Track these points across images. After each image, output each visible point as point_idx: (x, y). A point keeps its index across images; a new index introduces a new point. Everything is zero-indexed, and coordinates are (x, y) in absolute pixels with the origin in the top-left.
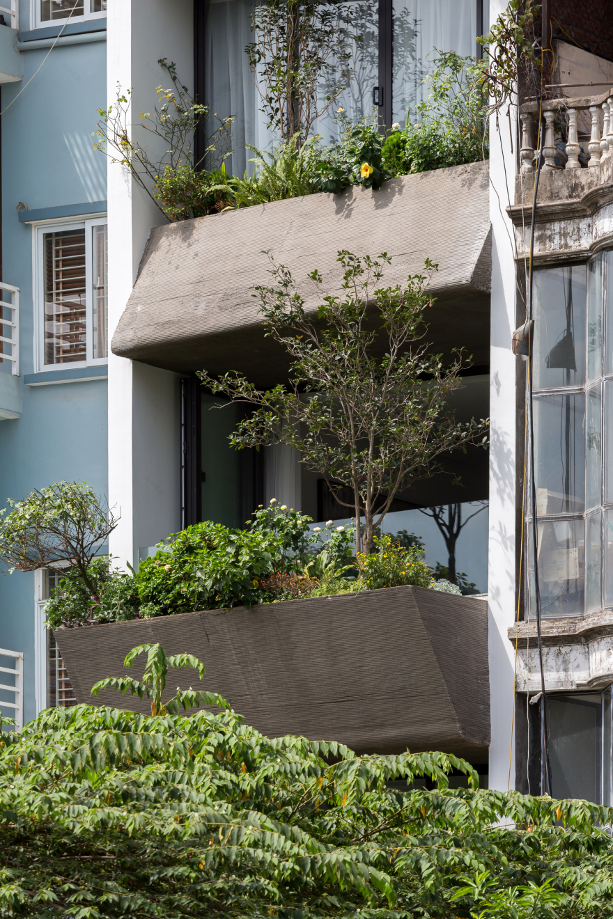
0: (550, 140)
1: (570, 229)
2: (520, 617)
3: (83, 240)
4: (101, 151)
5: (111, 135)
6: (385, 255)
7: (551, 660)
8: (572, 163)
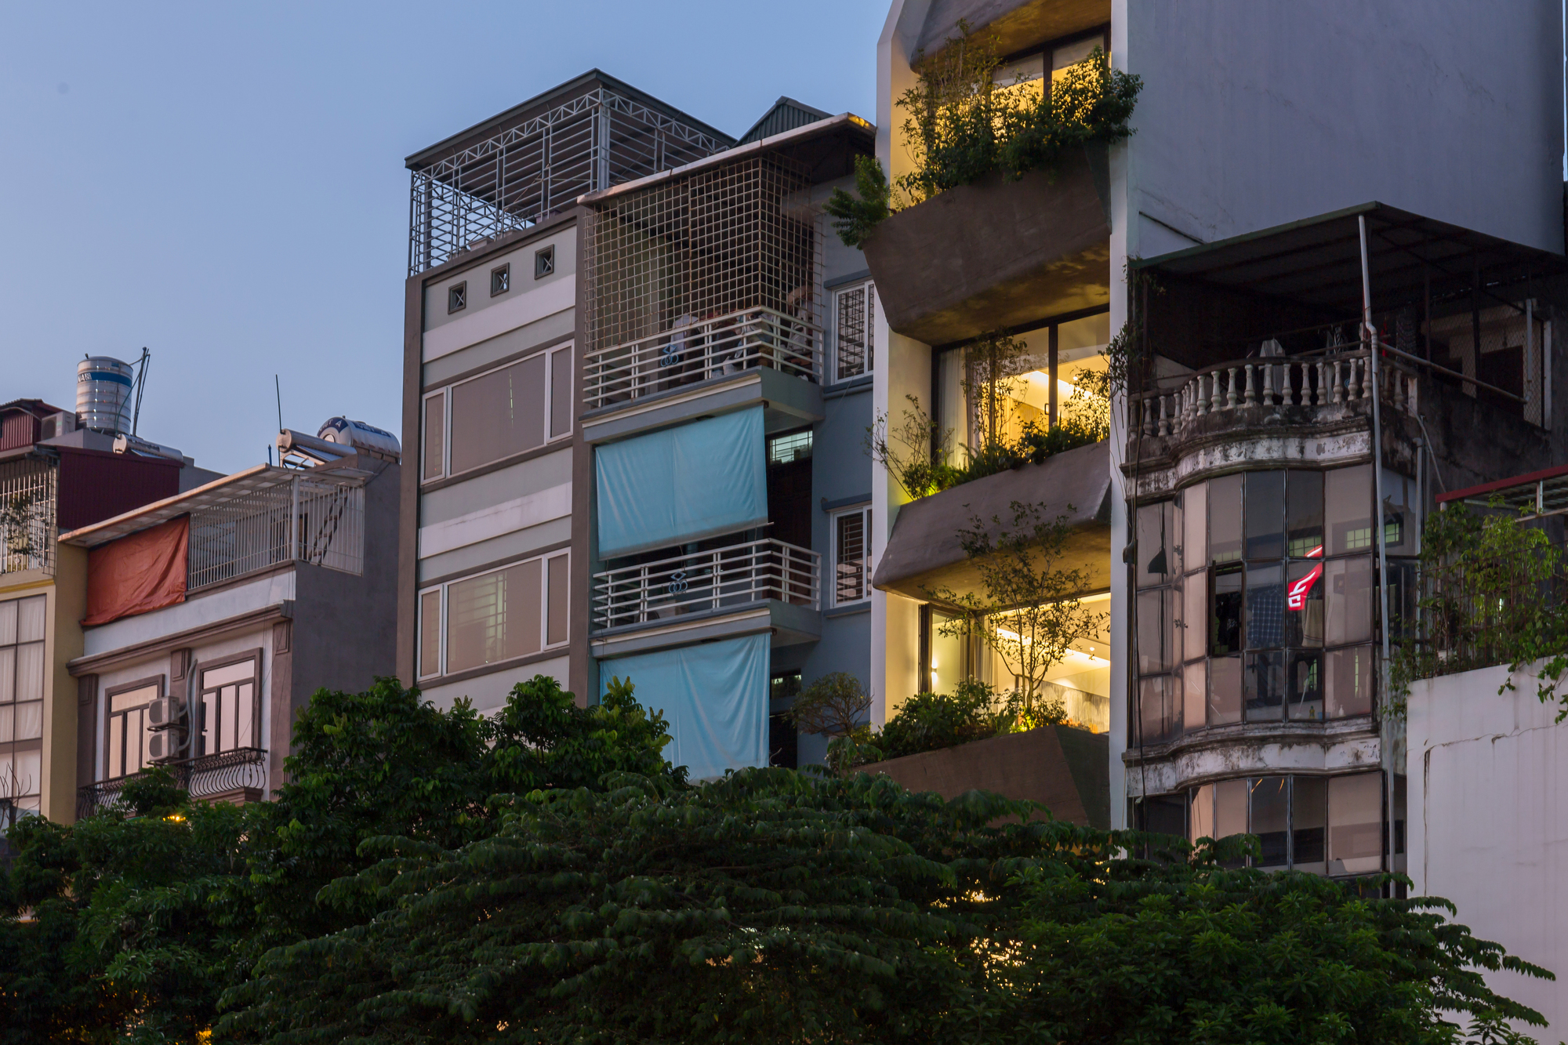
0: (1148, 418)
1: (1161, 477)
2: (1130, 746)
3: (861, 520)
4: (870, 455)
5: (874, 445)
6: (1042, 504)
7: (1151, 775)
8: (1162, 433)
